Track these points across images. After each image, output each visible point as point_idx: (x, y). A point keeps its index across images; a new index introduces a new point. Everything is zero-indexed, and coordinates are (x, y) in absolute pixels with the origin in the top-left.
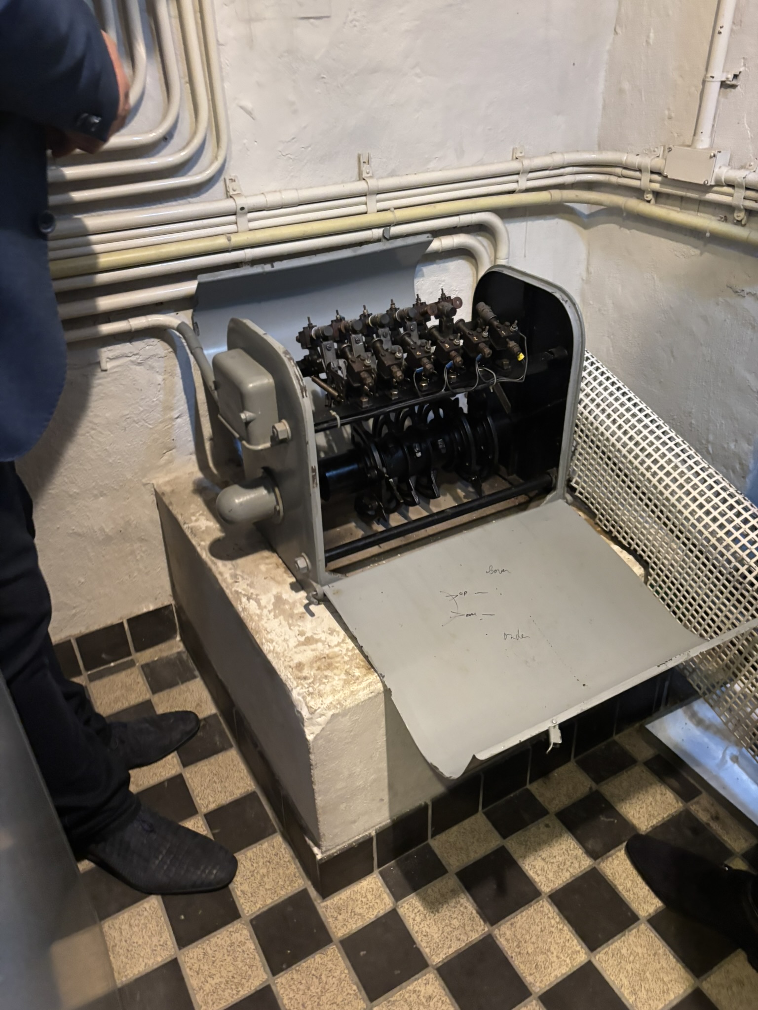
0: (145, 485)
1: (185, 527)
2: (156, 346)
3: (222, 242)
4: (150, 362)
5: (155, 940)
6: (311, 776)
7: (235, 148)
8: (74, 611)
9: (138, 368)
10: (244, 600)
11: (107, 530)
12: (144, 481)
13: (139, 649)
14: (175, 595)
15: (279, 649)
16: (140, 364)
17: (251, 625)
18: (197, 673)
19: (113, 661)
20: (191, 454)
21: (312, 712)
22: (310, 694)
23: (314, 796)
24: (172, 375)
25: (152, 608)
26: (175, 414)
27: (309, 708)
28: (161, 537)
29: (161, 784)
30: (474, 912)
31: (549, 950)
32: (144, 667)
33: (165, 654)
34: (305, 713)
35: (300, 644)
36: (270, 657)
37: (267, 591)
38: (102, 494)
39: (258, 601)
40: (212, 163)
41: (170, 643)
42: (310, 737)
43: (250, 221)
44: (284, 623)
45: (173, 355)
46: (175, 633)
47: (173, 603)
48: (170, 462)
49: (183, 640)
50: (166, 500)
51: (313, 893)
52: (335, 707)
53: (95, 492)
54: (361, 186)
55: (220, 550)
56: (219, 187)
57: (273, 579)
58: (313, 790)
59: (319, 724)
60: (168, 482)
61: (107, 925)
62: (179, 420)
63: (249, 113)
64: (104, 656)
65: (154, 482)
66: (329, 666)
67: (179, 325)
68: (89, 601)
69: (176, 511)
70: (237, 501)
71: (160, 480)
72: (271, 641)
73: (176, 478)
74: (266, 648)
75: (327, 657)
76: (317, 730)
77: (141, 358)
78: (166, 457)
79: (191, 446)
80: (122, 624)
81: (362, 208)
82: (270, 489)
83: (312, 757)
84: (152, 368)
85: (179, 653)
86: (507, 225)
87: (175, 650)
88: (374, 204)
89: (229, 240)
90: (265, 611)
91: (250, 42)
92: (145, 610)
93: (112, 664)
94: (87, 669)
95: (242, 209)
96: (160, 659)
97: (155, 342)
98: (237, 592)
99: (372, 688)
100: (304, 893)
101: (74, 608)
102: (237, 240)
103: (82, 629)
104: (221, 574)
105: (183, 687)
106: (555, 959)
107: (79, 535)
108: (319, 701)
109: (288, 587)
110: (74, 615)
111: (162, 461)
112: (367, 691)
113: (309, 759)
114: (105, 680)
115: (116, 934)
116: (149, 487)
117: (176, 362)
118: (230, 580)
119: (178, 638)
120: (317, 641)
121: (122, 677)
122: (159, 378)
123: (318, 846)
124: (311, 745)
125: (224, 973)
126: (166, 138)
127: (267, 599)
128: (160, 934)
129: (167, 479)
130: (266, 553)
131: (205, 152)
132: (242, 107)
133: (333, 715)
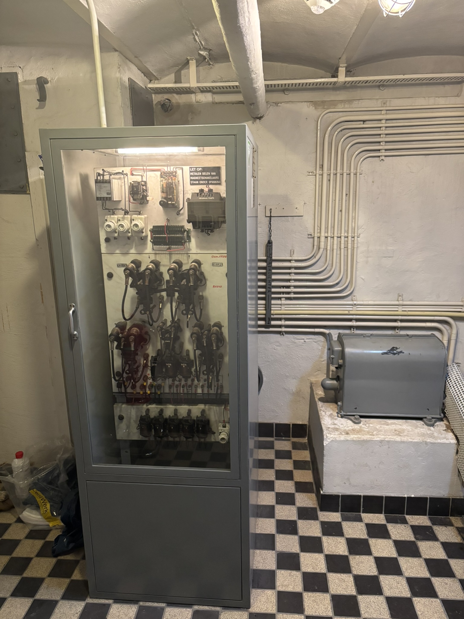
0: (308, 379)
1: (315, 392)
2: (321, 338)
3: (347, 312)
4: (318, 342)
5: (270, 500)
6: (323, 459)
7: (357, 288)
8: (277, 414)
9: (315, 343)
10: (322, 411)
11: (294, 390)
12: (309, 378)
13: (293, 437)
14: (309, 421)
15: (325, 423)
16: (315, 342)
17: (321, 417)
18: (308, 449)
19: (284, 437)
20: (325, 374)
21: (327, 437)
22: (328, 433)
23: (323, 467)
24: (324, 348)
25: (301, 423)
26: (323, 360)
27: (326, 435)
28: (309, 399)
29: (286, 471)
30: (366, 533)
31: (385, 550)
32: (292, 442)
33: (300, 441)
34: (325, 437)
35: (332, 424)
36: (322, 424)
37: (329, 411)
38: (295, 379)
39: (325, 413)
40: (349, 291)
41: (304, 439)
42: (325, 444)
43: (357, 308)
44: (330, 419)
45: (326, 342)
46: (306, 436)
47: (308, 424)
48: (318, 375)
49: (308, 439)
50: (313, 385)
51: (318, 509)
52: (333, 438)
53: (293, 377)
54: (397, 303)
55: (322, 400)
56: (350, 298)
57: (333, 410)
58: (323, 464)
59: (328, 441)
60: (315, 381)
61: (260, 492)
62: (323, 362)
63: (363, 279)
64: (282, 434)
65: (311, 379)
66: (337, 430)
67: (329, 333)
68: (282, 412)
69: (314, 388)
70: (327, 382)
71: (313, 379)
72: (324, 421)
73: (318, 380)
74: (322, 422)
75: (338, 429)
76: (327, 443)
77: (317, 340)
78: (317, 373)
79: (325, 372)
80: (289, 425)
81: (397, 309)
82: (337, 381)
83: (324, 452)
84: (319, 344)
85: (305, 442)
86: (457, 323)
87: (305, 441)
88: (400, 309)
89: (349, 312)
90: (326, 415)
91: (367, 262)
92: (298, 423)
93: (283, 438)
94: (276, 437)
95: (355, 304)
96: (299, 442)
97: (321, 337)
98: (321, 409)
99: (346, 438)
100: (316, 508)
101: (278, 413)
102: (351, 312)
103: (278, 421)
104: (319, 405)
105: (303, 451)
106: (385, 552)
107: (285, 389)
108: (329, 435)
109: (336, 412)
110: (277, 416)
111: (315, 374)
112: (344, 438)
113: (323, 452)
114: (280, 441)
115: (261, 495)
116: (309, 381)
117: (326, 344)
118: (320, 406)
119: (307, 438)
120: (337, 425)
121: (285, 442)
122: (320, 348)
123: (322, 490)
124: (325, 447)
125: (285, 513)
126: (337, 284)
127: (328, 413)
128: (272, 499)
129: (315, 380)
130: (334, 404)
131: (348, 288)
132: (361, 278)
133: (332, 440)
